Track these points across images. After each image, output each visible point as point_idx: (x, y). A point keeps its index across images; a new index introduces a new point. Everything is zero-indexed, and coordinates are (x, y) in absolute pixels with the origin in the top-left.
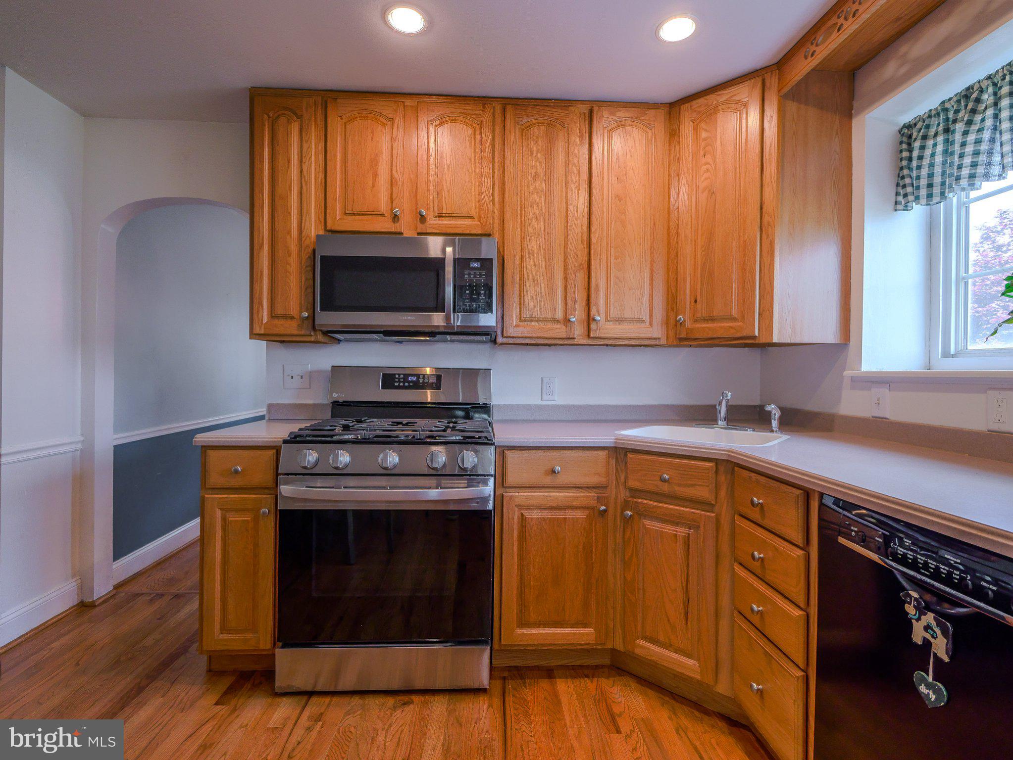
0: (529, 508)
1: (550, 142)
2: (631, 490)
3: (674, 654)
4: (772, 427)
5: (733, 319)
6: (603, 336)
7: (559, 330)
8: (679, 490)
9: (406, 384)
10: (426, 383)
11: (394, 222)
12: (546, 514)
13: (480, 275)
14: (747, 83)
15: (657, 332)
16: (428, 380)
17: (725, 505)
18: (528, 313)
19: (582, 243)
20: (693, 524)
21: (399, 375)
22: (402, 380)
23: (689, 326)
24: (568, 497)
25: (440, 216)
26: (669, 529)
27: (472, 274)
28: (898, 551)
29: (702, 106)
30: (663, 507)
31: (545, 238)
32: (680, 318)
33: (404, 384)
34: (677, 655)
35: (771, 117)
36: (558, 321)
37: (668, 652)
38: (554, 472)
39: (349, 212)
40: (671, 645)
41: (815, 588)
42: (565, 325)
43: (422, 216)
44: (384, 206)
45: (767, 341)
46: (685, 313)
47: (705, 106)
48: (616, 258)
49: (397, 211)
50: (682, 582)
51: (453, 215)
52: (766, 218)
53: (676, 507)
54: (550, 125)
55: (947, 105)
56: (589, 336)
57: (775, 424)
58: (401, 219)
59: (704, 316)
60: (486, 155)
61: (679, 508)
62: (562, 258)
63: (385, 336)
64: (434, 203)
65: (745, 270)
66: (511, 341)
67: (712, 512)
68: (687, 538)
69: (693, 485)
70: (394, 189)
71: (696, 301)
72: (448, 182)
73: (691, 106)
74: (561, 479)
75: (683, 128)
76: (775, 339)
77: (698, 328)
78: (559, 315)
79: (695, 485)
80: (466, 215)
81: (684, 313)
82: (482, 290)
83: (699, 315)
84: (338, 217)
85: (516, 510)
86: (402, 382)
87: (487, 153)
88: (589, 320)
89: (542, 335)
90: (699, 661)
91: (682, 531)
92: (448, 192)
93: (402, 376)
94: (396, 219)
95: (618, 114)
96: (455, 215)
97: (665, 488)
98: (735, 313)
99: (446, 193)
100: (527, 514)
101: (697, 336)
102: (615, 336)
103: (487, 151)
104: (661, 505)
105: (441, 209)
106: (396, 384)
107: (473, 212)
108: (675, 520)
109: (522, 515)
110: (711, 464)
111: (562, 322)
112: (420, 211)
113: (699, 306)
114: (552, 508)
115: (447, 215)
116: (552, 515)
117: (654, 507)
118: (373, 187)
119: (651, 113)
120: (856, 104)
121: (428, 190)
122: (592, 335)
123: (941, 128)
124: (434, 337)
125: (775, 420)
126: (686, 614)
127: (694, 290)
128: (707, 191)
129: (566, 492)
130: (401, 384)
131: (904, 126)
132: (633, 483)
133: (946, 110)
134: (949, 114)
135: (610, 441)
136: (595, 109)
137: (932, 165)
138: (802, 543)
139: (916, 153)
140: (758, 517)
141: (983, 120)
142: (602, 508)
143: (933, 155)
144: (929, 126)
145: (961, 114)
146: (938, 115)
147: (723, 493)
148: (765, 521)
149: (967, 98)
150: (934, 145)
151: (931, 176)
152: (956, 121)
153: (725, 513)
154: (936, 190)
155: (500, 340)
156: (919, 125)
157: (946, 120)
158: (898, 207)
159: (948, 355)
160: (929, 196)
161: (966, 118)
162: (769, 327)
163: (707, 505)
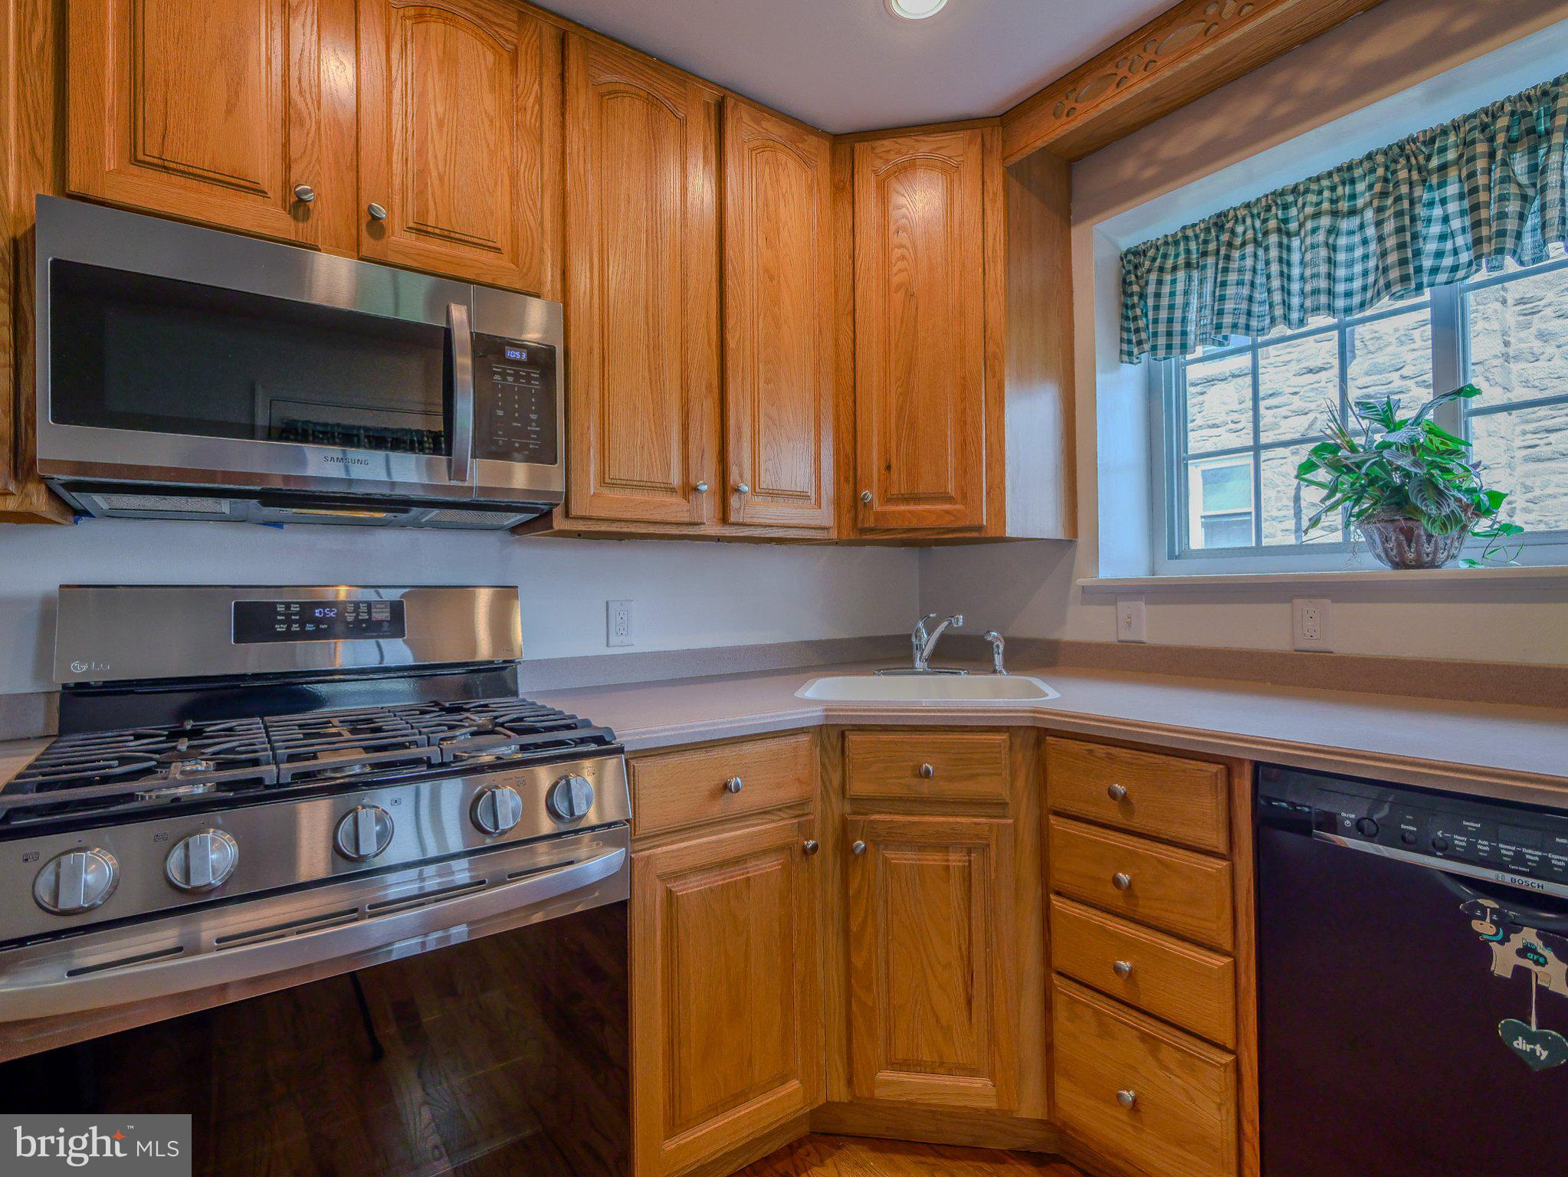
0: (679, 875)
1: (654, 136)
2: (855, 800)
3: (947, 1078)
4: (995, 665)
5: (949, 499)
6: (748, 520)
7: (675, 508)
8: (950, 789)
9: (310, 627)
10: (363, 621)
11: (296, 218)
12: (716, 880)
13: (529, 378)
14: (960, 134)
15: (824, 516)
16: (369, 613)
17: (1025, 800)
18: (617, 472)
19: (710, 345)
20: (976, 846)
21: (288, 605)
22: (297, 617)
23: (879, 509)
24: (752, 835)
25: (421, 231)
26: (933, 860)
27: (510, 375)
28: (1456, 842)
29: (892, 153)
30: (922, 823)
31: (648, 324)
32: (866, 494)
33: (302, 626)
34: (951, 1078)
35: (995, 194)
36: (673, 490)
37: (936, 1077)
38: (726, 787)
39: (148, 159)
40: (942, 1064)
41: (1247, 915)
42: (686, 496)
43: (375, 218)
44: (264, 168)
45: (998, 535)
46: (872, 487)
47: (896, 153)
48: (768, 381)
49: (306, 192)
50: (960, 948)
51: (452, 235)
52: (991, 348)
53: (943, 819)
54: (653, 102)
55: (1190, 233)
56: (724, 520)
57: (998, 660)
58: (314, 216)
59: (903, 492)
60: (528, 124)
61: (951, 819)
62: (676, 367)
63: (265, 504)
64: (404, 199)
65: (965, 422)
66: (580, 526)
67: (1004, 817)
68: (966, 872)
69: (972, 777)
70: (295, 134)
71: (889, 468)
72: (441, 157)
73: (872, 148)
74: (738, 803)
75: (861, 181)
76: (1010, 532)
77: (894, 512)
78: (676, 479)
79: (978, 775)
80: (484, 242)
81: (869, 487)
82: (534, 412)
83: (895, 491)
84: (111, 164)
85: (658, 882)
86: (296, 621)
87: (530, 119)
88: (725, 489)
89: (646, 516)
90: (992, 1076)
91: (957, 859)
92: (441, 178)
93: (295, 608)
94: (301, 211)
95: (764, 124)
96: (457, 236)
97: (925, 788)
98: (951, 488)
99: (436, 182)
100: (678, 888)
101: (894, 525)
102: (768, 522)
103: (529, 113)
104: (916, 819)
105: (423, 212)
106: (281, 628)
107: (502, 240)
108: (942, 843)
109: (670, 892)
110: (1004, 736)
111: (680, 492)
112: (370, 207)
113: (895, 476)
114: (722, 865)
115: (437, 231)
116: (724, 879)
117: (904, 825)
118: (229, 111)
119: (812, 140)
120: (1075, 209)
121: (389, 161)
122: (732, 519)
123: (1181, 260)
124: (406, 511)
125: (999, 654)
126: (969, 1002)
127: (886, 452)
128: (903, 291)
129: (747, 826)
130: (295, 627)
131: (1128, 252)
132: (859, 787)
133: (1186, 238)
134: (1193, 246)
135: (812, 716)
136: (730, 102)
137: (1171, 307)
138: (1222, 848)
139: (1151, 289)
140: (1115, 815)
141: (1243, 258)
142: (811, 843)
143: (1172, 294)
144: (1165, 256)
145: (1212, 246)
146: (1176, 243)
147: (1020, 782)
148: (1136, 823)
149: (1220, 228)
150: (1174, 282)
151: (1170, 321)
152: (1205, 254)
153: (1025, 815)
154: (1177, 341)
155: (559, 523)
156: (1151, 253)
157: (1188, 251)
158: (1125, 358)
159: (1172, 556)
160: (1169, 347)
161: (1223, 252)
162: (999, 513)
163: (996, 806)
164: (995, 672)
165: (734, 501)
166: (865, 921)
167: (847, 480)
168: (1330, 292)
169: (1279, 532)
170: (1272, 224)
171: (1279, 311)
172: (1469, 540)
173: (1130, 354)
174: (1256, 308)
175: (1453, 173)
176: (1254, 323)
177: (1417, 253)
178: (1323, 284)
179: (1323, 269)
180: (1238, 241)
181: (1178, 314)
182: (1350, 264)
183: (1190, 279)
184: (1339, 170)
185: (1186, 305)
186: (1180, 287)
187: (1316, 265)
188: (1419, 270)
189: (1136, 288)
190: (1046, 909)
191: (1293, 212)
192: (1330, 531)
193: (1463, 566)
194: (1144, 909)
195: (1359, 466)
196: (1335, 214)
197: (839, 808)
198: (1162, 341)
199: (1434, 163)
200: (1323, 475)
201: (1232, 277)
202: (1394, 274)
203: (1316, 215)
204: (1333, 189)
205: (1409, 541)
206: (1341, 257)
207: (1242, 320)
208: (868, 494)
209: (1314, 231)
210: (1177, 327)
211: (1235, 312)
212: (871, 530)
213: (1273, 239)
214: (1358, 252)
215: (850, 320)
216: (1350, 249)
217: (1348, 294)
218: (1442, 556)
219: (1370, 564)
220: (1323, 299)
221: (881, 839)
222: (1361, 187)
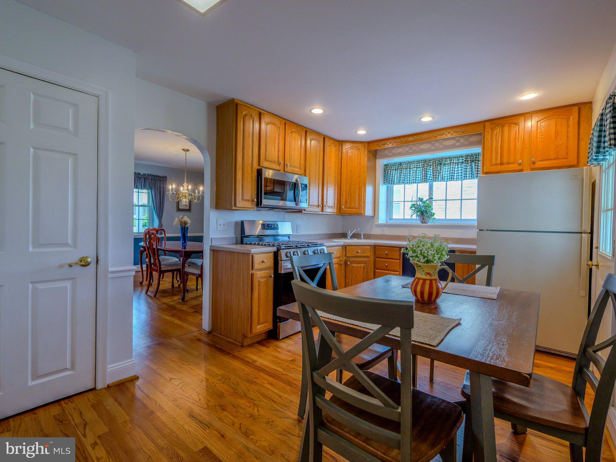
2: (347, 257)
5: (357, 209)
7: (316, 209)
8: (362, 255)
11: (279, 166)
14: (361, 144)
15: (335, 211)
16: (275, 226)
17: (372, 256)
18: (311, 203)
20: (365, 263)
21: (266, 224)
23: (344, 210)
26: (359, 265)
30: (357, 260)
35: (366, 155)
39: (267, 160)
44: (277, 159)
52: (364, 182)
53: (361, 259)
55: (396, 164)
56: (322, 211)
57: (362, 237)
58: (281, 165)
59: (349, 207)
65: (360, 195)
68: (364, 267)
69: (365, 253)
70: (279, 154)
71: (346, 202)
73: (346, 144)
76: (365, 214)
77: (347, 210)
78: (317, 204)
80: (297, 167)
81: (342, 205)
83: (347, 206)
89: (313, 210)
91: (362, 265)
93: (267, 225)
95: (330, 140)
96: (295, 166)
97: (358, 254)
98: (357, 207)
99: (293, 158)
101: (346, 212)
102: (328, 211)
105: (291, 163)
107: (299, 166)
108: (360, 263)
110: (369, 247)
111: (317, 206)
113: (347, 204)
115: (293, 166)
117: (355, 260)
118: (274, 152)
119: (336, 143)
120: (377, 157)
127: (346, 199)
128: (350, 171)
130: (267, 228)
131: (386, 165)
132: (348, 255)
134: (396, 166)
135: (342, 243)
136: (326, 138)
137: (392, 176)
138: (399, 258)
139: (389, 173)
140: (386, 257)
141: (404, 171)
142: (342, 263)
143: (393, 174)
144: (392, 167)
145: (399, 168)
146: (394, 165)
147: (372, 253)
148: (388, 257)
149: (401, 165)
150: (393, 172)
151: (392, 179)
152: (398, 169)
153: (372, 258)
154: (393, 182)
155: (303, 212)
156: (389, 166)
157: (395, 167)
158: (384, 184)
159: (390, 219)
160: (392, 183)
161: (401, 169)
162: (364, 211)
163: (368, 257)
164: (361, 239)
165: (324, 208)
166: (349, 275)
167: (338, 204)
168: (416, 180)
169: (408, 217)
170: (408, 167)
171: (408, 181)
172: (431, 220)
173: (385, 183)
174: (405, 179)
175: (431, 166)
176: (405, 182)
177: (427, 177)
178: (415, 179)
179: (415, 176)
180: (403, 168)
181: (393, 178)
182: (418, 175)
183: (395, 172)
184: (418, 161)
185: (395, 177)
186: (394, 173)
187: (414, 176)
188: (427, 179)
189: (387, 172)
190: (375, 271)
191: (411, 165)
192: (414, 217)
193: (430, 223)
194: (389, 268)
195: (418, 208)
196: (417, 168)
197: (345, 258)
198: (390, 182)
199: (429, 164)
200: (413, 208)
201: (402, 174)
202: (424, 180)
203: (414, 168)
204: (417, 164)
205: (423, 219)
206: (417, 174)
207: (403, 181)
208: (343, 207)
209: (414, 170)
210: (393, 180)
211: (402, 180)
212: (342, 213)
213: (408, 169)
214: (420, 174)
215: (340, 175)
216: (419, 173)
217: (418, 180)
218: (427, 222)
219: (419, 222)
220: (415, 181)
221: (352, 262)
222: (420, 164)
